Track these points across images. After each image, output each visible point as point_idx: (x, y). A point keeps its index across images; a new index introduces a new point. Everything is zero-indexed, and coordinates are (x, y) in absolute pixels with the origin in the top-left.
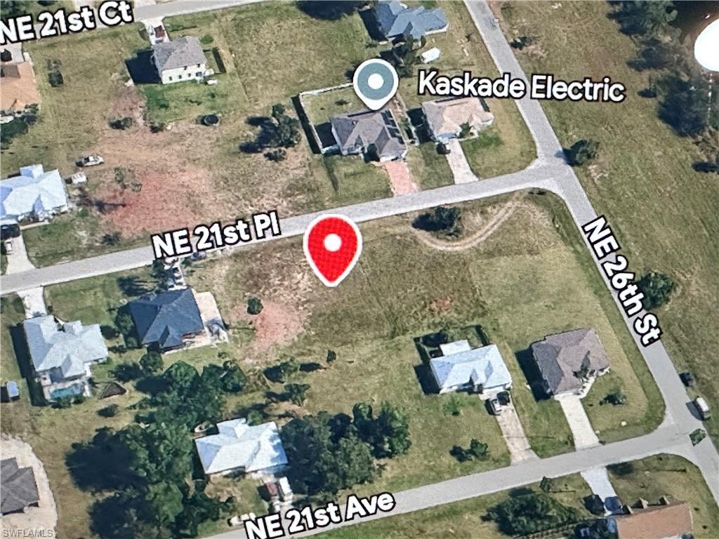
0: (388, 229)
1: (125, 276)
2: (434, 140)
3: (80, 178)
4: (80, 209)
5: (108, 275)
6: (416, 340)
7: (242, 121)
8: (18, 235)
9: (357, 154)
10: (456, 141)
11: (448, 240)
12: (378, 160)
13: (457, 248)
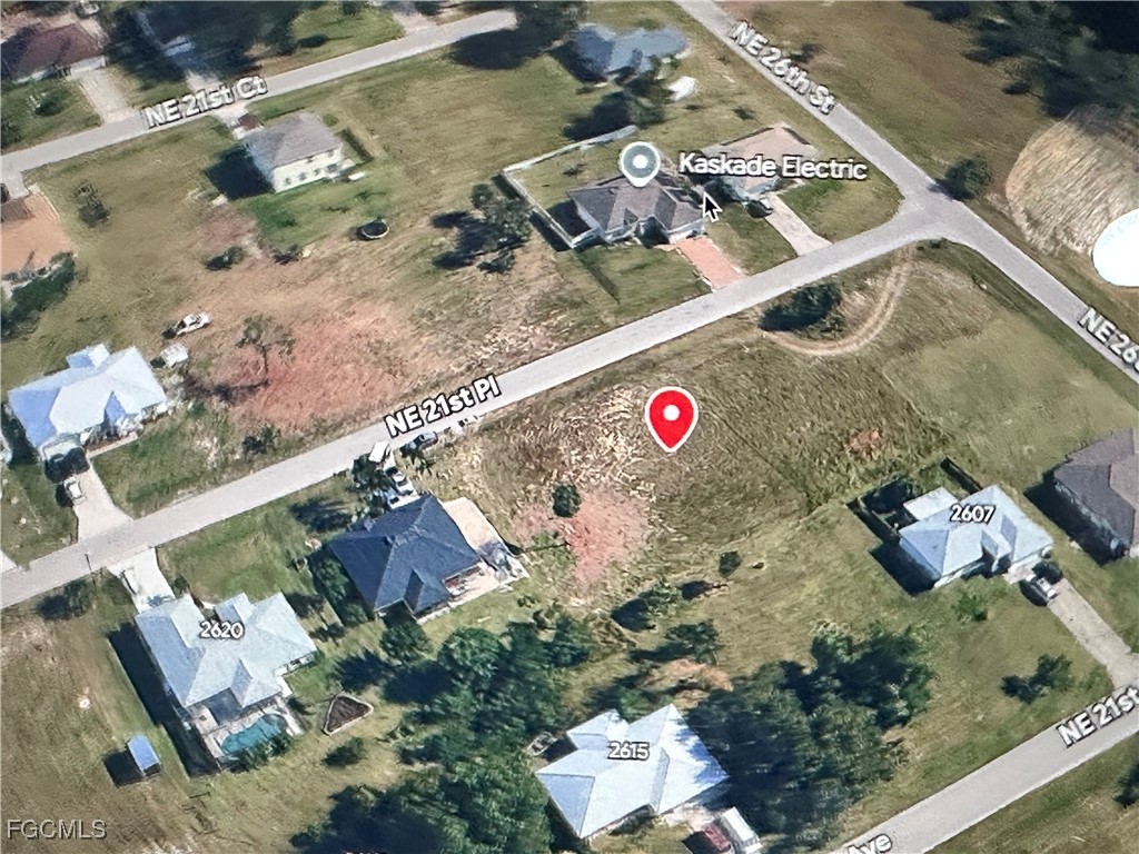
0: (725, 341)
1: (303, 500)
2: (739, 201)
3: (176, 354)
4: (190, 405)
5: (270, 504)
6: (853, 505)
7: (423, 225)
8: (87, 468)
9: (628, 239)
10: (773, 195)
11: (830, 339)
12: (666, 241)
13: (848, 349)
